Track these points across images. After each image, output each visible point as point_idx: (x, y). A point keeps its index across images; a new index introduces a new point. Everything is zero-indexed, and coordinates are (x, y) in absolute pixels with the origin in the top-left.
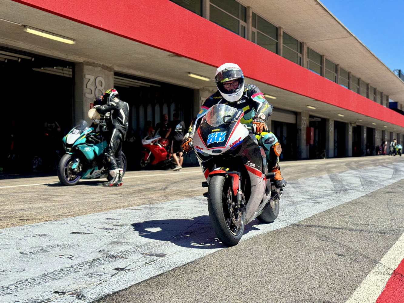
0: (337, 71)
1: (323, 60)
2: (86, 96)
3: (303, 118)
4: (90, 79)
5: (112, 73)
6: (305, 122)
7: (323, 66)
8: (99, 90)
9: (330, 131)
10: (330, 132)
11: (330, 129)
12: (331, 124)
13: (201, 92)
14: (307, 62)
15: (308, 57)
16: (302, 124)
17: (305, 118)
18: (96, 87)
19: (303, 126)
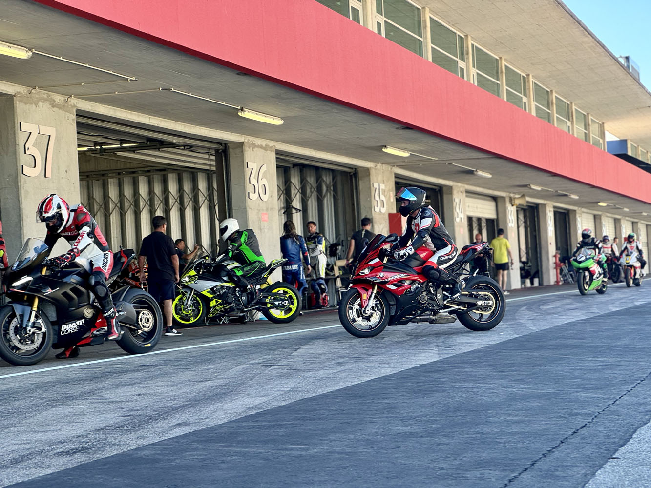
0: (466, 56)
1: (425, 21)
3: (376, 185)
6: (382, 197)
7: (426, 38)
9: (458, 220)
10: (456, 224)
11: (456, 215)
12: (457, 200)
13: (19, 107)
14: (379, 24)
15: (379, 11)
16: (374, 203)
17: (383, 187)
19: (377, 209)
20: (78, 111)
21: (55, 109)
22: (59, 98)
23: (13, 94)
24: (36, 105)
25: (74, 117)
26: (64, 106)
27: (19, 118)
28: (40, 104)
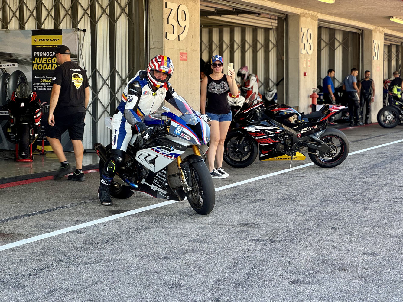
2: (302, 52)
4: (304, 33)
5: (317, 22)
8: (309, 44)
13: (374, 33)
18: (307, 41)
20: (384, 33)
21: (380, 33)
22: (381, 29)
23: (372, 29)
24: (377, 32)
25: (383, 35)
26: (382, 32)
27: (373, 39)
28: (378, 32)
